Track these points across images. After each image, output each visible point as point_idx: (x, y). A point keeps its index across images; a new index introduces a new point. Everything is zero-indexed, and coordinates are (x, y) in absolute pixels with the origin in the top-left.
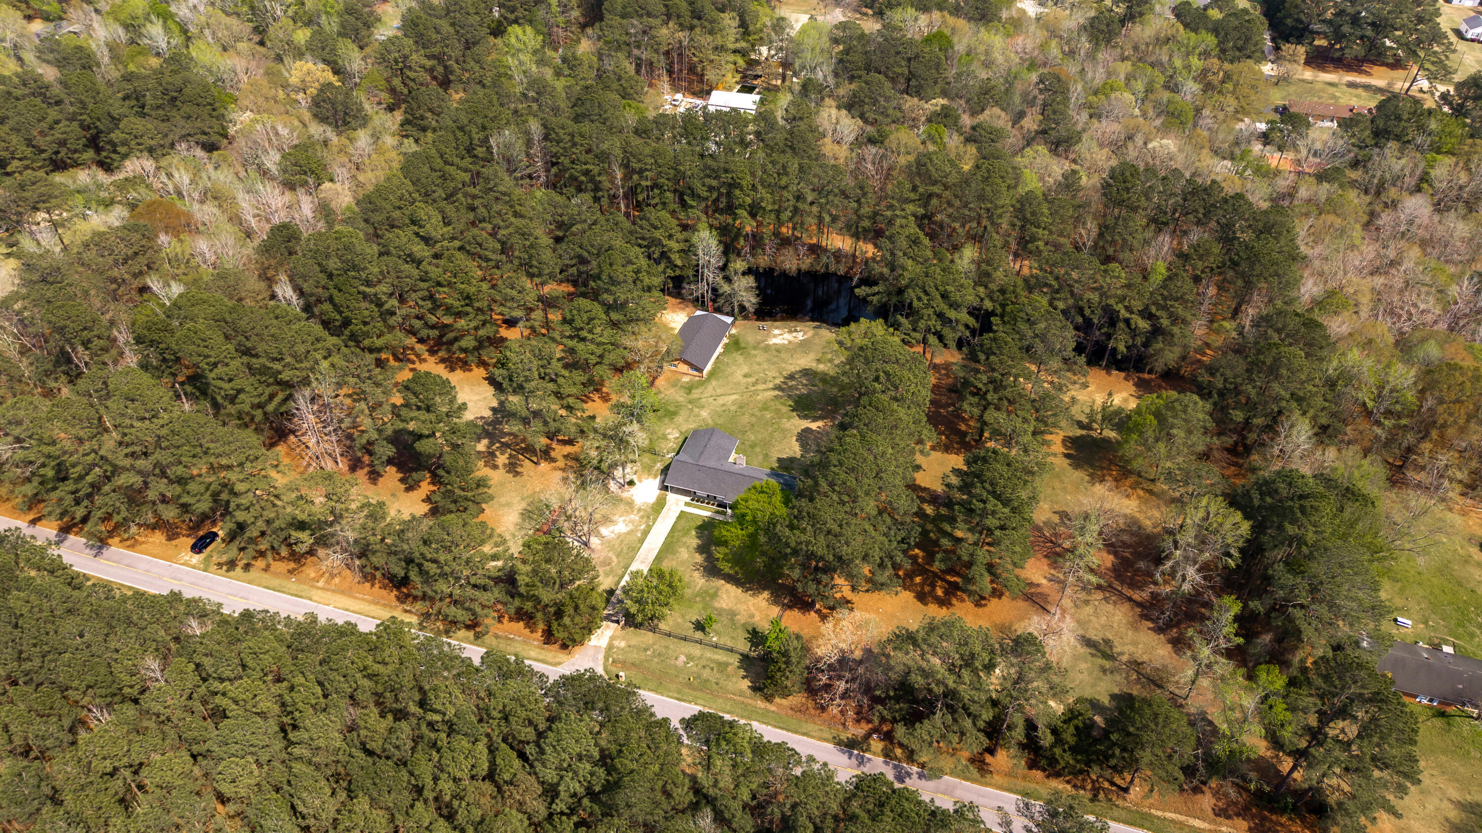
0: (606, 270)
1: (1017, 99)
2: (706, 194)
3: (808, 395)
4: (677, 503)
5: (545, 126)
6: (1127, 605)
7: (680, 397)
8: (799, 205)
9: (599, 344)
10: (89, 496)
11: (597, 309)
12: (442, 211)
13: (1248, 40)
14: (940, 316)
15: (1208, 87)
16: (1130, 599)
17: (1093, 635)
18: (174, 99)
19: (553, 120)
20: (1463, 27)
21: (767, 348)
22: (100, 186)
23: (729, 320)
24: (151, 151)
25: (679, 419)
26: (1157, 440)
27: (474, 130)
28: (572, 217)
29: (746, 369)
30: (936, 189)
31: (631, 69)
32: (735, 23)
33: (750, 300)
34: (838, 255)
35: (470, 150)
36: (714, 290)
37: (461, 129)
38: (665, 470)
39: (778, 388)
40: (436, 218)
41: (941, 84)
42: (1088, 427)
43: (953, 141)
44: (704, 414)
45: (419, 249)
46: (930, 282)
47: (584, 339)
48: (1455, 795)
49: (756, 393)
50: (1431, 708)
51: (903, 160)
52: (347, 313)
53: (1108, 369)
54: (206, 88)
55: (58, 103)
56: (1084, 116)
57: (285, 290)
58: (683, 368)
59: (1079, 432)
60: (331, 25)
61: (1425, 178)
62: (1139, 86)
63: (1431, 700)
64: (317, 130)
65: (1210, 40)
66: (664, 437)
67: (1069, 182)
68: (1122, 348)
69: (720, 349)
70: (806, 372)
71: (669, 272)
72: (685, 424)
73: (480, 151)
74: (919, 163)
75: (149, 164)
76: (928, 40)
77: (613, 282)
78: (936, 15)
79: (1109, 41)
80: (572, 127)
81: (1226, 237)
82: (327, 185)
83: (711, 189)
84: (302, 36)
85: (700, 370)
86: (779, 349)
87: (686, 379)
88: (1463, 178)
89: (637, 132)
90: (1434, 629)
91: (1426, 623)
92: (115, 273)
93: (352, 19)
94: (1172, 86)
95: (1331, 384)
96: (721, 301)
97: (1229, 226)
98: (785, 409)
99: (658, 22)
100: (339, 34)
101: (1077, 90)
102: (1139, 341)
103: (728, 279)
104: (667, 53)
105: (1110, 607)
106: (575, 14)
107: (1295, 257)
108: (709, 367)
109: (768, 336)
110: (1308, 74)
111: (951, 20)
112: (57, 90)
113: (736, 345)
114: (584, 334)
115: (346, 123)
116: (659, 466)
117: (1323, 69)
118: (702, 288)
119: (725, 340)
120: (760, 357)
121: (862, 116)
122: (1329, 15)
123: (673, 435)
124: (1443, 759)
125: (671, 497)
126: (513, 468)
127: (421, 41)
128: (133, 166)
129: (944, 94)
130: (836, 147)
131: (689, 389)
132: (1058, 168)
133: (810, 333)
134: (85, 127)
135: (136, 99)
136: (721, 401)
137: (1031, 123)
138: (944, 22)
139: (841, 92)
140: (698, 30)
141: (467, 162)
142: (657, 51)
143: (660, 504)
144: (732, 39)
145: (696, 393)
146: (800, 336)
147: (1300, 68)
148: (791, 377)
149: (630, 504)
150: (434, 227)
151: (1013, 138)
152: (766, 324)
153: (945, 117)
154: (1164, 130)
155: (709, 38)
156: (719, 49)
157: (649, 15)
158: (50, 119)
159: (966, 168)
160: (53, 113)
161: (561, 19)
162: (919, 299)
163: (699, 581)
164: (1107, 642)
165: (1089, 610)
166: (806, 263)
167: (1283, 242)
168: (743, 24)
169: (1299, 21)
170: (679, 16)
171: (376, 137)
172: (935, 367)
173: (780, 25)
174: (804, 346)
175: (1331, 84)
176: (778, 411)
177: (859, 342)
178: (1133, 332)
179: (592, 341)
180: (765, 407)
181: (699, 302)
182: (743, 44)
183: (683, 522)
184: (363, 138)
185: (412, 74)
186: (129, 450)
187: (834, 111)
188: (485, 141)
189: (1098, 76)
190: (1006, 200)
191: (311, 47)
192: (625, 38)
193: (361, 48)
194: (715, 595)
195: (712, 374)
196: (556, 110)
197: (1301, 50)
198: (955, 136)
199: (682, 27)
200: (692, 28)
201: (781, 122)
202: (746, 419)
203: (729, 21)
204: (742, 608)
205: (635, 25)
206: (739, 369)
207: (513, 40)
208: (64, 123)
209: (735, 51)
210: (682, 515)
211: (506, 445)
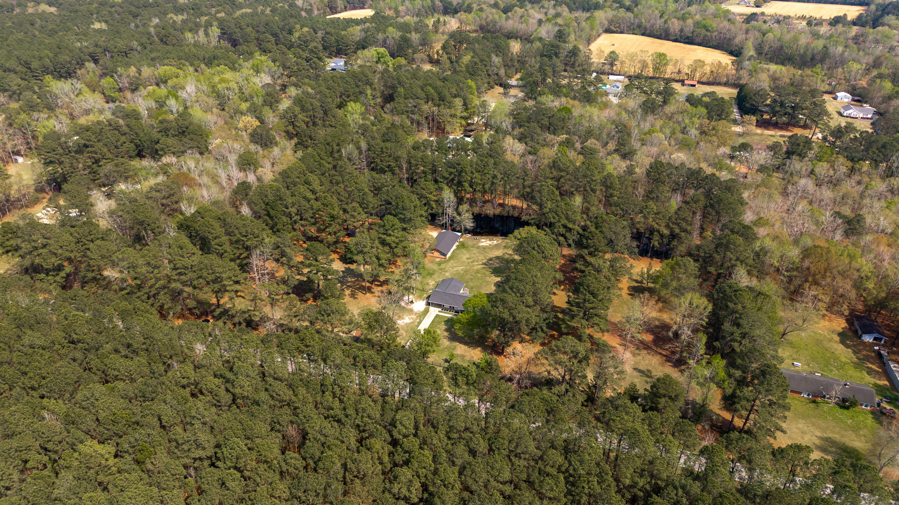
0: (400, 204)
1: (605, 137)
2: (447, 176)
3: (500, 267)
4: (434, 311)
5: (368, 144)
6: (659, 357)
7: (435, 267)
8: (495, 181)
9: (397, 238)
10: (154, 296)
11: (396, 221)
12: (319, 179)
13: (723, 110)
14: (565, 226)
15: (703, 133)
16: (660, 354)
17: (641, 368)
18: (184, 132)
19: (373, 143)
20: (842, 111)
21: (479, 247)
22: (152, 167)
23: (459, 234)
24: (174, 153)
25: (435, 276)
26: (672, 280)
27: (335, 145)
28: (382, 184)
29: (468, 256)
30: (562, 174)
31: (409, 123)
32: (461, 104)
33: (470, 224)
34: (514, 207)
35: (332, 153)
36: (452, 221)
37: (328, 144)
38: (428, 298)
39: (483, 264)
40: (317, 182)
41: (565, 129)
42: (641, 282)
43: (572, 154)
44: (447, 274)
45: (309, 195)
46: (559, 209)
47: (390, 235)
48: (819, 434)
49: (473, 266)
50: (809, 399)
51: (546, 162)
52: (276, 220)
53: (651, 257)
54: (200, 127)
55: (125, 134)
56: (639, 144)
57: (245, 210)
58: (436, 254)
59: (636, 285)
60: (258, 101)
61: (812, 172)
62: (668, 131)
63: (808, 395)
64: (253, 147)
65: (703, 111)
66: (428, 284)
67: (630, 171)
68: (656, 244)
69: (454, 247)
70: (498, 258)
71: (430, 211)
72: (438, 278)
73: (336, 155)
74: (554, 162)
75: (174, 159)
76: (560, 110)
77: (404, 209)
78: (564, 100)
79: (653, 112)
80: (382, 144)
81: (708, 195)
82: (260, 169)
83: (451, 174)
84: (244, 106)
85: (445, 255)
86: (484, 248)
87: (438, 260)
88: (831, 172)
89: (414, 148)
90: (813, 368)
91: (809, 365)
92: (164, 201)
93: (269, 98)
94: (684, 131)
95: (757, 254)
96: (455, 225)
97: (710, 189)
98: (488, 273)
99: (422, 102)
100: (263, 105)
101: (635, 132)
102: (665, 241)
103: (459, 214)
104: (427, 118)
105: (650, 357)
106: (379, 100)
107: (742, 203)
108: (449, 255)
109: (479, 242)
110: (759, 131)
111: (571, 102)
112: (125, 129)
113: (462, 246)
114: (390, 232)
115: (266, 145)
116: (425, 296)
117: (768, 129)
118: (445, 220)
119: (457, 244)
120: (475, 251)
121: (526, 144)
122: (768, 102)
123: (432, 283)
124: (814, 420)
125: (432, 309)
126: (353, 296)
127: (303, 109)
128: (166, 160)
129: (568, 133)
130: (513, 157)
131: (439, 264)
132: (623, 165)
133: (500, 241)
134: (137, 146)
135: (165, 131)
136: (455, 269)
137: (611, 146)
138: (567, 103)
139: (515, 133)
140: (442, 107)
141: (330, 159)
142: (422, 116)
143: (426, 312)
144: (459, 111)
145: (443, 266)
146: (495, 242)
147: (754, 128)
148: (491, 259)
149: (411, 311)
150: (316, 185)
151: (602, 153)
152: (478, 237)
153: (568, 143)
154: (679, 150)
155: (448, 111)
156: (453, 116)
157: (418, 98)
158: (121, 141)
159: (578, 164)
160: (123, 139)
161: (372, 102)
162: (554, 218)
163: (445, 343)
164: (649, 371)
165: (640, 357)
166: (498, 211)
167: (735, 196)
168: (465, 104)
169: (752, 105)
170: (433, 100)
171: (283, 150)
172: (564, 256)
173: (484, 105)
174: (497, 246)
175: (772, 136)
176: (484, 274)
177: (524, 236)
178: (662, 236)
179: (393, 236)
180: (478, 272)
181: (443, 226)
182: (465, 114)
183: (437, 319)
184: (276, 151)
185: (298, 124)
186: (179, 271)
187: (511, 141)
188: (339, 151)
189: (646, 126)
190: (598, 177)
191: (249, 110)
192: (406, 109)
193: (274, 112)
194: (454, 348)
195: (451, 258)
196: (373, 138)
197: (754, 118)
198: (573, 152)
199: (435, 105)
200: (439, 106)
201: (485, 145)
202: (468, 277)
203: (458, 102)
204: (467, 354)
205: (411, 103)
206: (465, 256)
207: (350, 109)
208: (128, 143)
209: (462, 117)
210: (437, 316)
211: (350, 286)
